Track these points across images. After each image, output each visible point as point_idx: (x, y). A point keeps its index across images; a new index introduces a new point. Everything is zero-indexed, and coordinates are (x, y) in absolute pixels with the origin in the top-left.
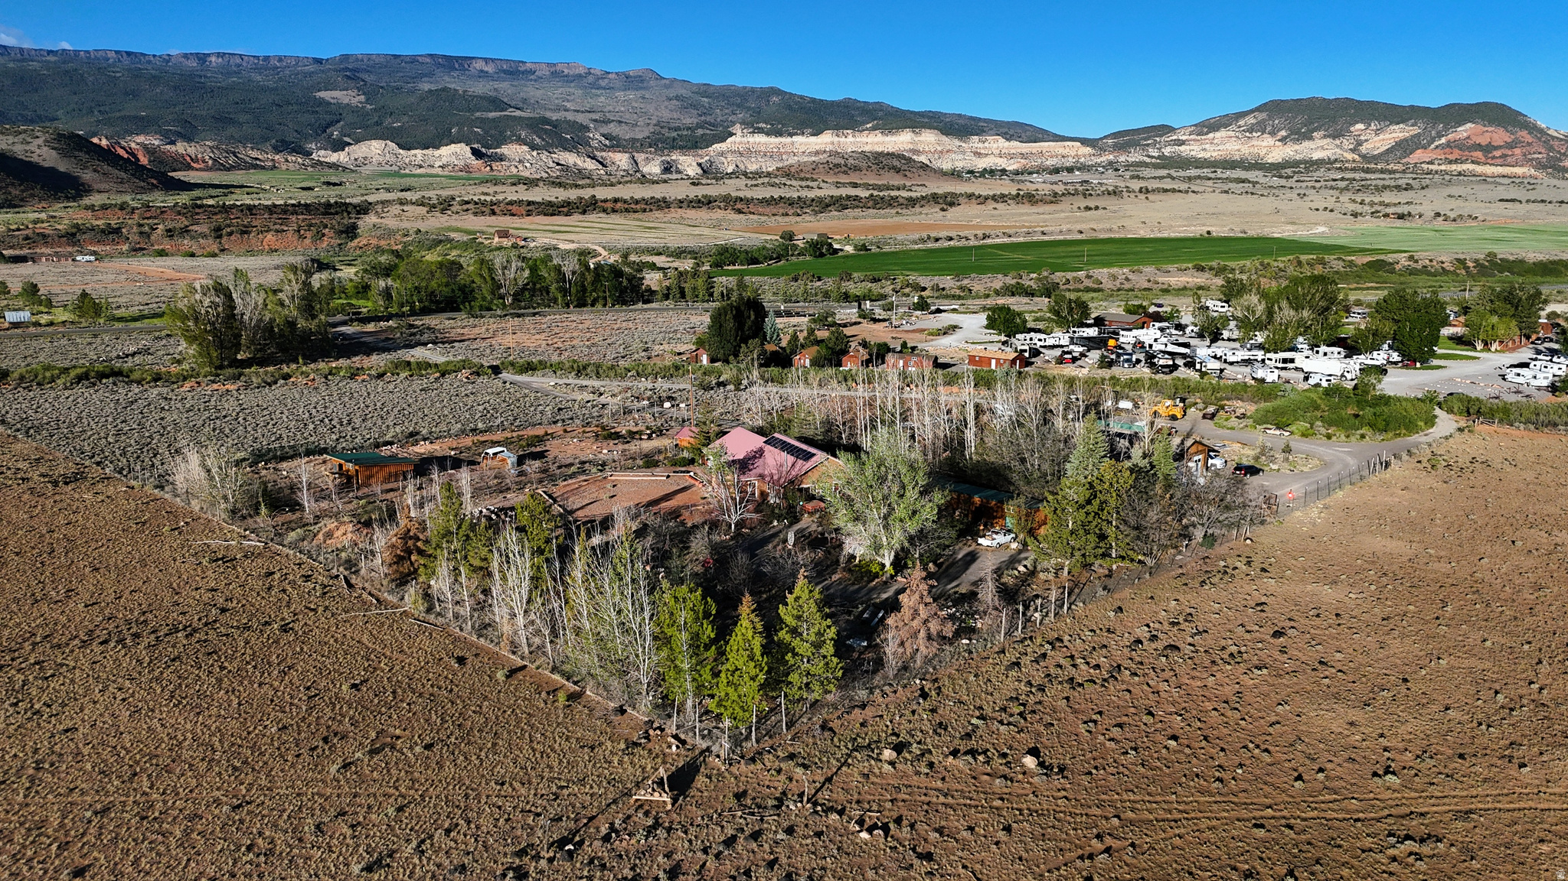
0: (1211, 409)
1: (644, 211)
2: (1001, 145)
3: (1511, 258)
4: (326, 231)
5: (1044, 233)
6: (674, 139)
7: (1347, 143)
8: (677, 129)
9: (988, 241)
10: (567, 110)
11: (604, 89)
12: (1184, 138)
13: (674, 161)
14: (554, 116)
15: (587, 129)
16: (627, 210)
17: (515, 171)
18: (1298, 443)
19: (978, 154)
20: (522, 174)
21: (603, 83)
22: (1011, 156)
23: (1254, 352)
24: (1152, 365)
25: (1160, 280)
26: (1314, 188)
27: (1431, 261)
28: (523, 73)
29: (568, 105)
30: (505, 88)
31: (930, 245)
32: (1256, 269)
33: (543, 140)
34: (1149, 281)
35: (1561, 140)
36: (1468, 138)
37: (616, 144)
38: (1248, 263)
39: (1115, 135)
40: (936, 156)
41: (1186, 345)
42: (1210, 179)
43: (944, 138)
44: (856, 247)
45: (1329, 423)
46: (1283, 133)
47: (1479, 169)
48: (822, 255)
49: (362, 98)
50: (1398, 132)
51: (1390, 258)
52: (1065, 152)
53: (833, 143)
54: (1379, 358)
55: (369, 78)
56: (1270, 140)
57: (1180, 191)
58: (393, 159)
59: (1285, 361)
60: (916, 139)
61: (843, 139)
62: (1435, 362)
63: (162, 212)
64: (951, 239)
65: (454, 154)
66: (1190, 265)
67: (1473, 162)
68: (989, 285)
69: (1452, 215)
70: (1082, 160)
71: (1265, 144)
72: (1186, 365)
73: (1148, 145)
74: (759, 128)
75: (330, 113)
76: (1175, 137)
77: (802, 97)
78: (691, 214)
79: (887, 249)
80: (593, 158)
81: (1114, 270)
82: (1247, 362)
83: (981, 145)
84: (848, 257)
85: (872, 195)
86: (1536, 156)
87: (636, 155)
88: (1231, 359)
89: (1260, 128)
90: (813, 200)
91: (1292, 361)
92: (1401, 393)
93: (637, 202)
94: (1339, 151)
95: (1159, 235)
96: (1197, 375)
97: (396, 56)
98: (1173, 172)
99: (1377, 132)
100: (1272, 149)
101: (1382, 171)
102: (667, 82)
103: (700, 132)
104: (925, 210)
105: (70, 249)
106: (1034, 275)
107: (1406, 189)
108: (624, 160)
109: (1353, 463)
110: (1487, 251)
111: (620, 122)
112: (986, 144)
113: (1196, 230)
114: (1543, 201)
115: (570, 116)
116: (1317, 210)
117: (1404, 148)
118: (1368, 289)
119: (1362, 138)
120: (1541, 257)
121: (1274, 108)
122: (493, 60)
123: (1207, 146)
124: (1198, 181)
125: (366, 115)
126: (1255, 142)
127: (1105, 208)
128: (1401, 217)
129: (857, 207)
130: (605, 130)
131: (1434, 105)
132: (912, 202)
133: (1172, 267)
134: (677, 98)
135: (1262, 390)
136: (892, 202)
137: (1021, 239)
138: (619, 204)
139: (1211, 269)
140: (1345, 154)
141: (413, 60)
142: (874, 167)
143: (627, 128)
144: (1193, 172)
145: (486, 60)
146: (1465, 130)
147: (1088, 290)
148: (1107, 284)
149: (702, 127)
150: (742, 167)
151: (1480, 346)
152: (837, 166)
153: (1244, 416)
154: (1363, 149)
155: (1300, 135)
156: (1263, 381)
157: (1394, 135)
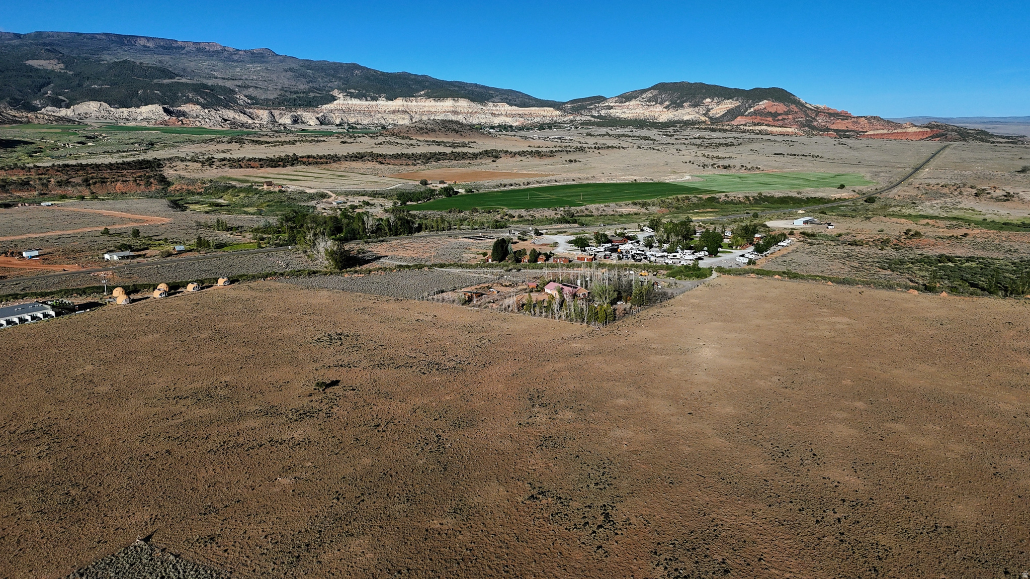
0: (655, 273)
1: (327, 163)
2: (506, 108)
3: (768, 195)
4: (152, 180)
5: (556, 181)
6: (295, 100)
7: (702, 110)
8: (296, 93)
9: (530, 186)
10: (216, 78)
11: (237, 62)
12: (612, 104)
13: (299, 115)
14: (210, 83)
15: (233, 92)
16: (317, 163)
17: (199, 124)
18: (678, 281)
19: (493, 114)
20: (204, 126)
21: (236, 57)
22: (513, 116)
23: (664, 253)
24: (634, 259)
25: (618, 210)
26: (684, 144)
27: (734, 197)
28: (176, 48)
29: (216, 74)
30: (167, 60)
31: (502, 189)
32: (659, 203)
33: (205, 99)
34: (613, 211)
35: (813, 110)
36: (765, 108)
37: (256, 102)
38: (655, 200)
39: (572, 102)
40: (469, 115)
41: (643, 251)
42: (630, 136)
43: (473, 104)
44: (466, 191)
45: (685, 276)
46: (667, 103)
47: (770, 129)
48: (451, 196)
49: (62, 66)
50: (729, 104)
51: (717, 195)
52: (545, 113)
53: (403, 106)
54: (702, 254)
55: (65, 51)
56: (660, 107)
57: (616, 148)
58: (107, 114)
59: (674, 256)
60: (456, 104)
61: (409, 103)
62: (719, 254)
63: (48, 170)
64: (512, 185)
65: (151, 112)
66: (630, 202)
67: (766, 125)
68: (542, 214)
69: (749, 167)
70: (555, 119)
71: (657, 110)
72: (644, 258)
73: (592, 109)
74: (351, 93)
75: (42, 77)
76: (607, 104)
77: (375, 71)
78: (354, 164)
79: (481, 191)
80: (244, 114)
81: (597, 205)
82: (662, 257)
83: (494, 108)
84: (462, 196)
85: (452, 152)
86: (800, 119)
87: (273, 111)
88: (657, 256)
89: (654, 100)
90: (420, 155)
91: (676, 256)
92: (705, 267)
93: (321, 158)
94: (697, 115)
95: (612, 182)
96: (648, 262)
97: (79, 34)
98: (608, 130)
99: (718, 104)
100: (662, 114)
101: (720, 130)
102: (281, 58)
103: (312, 95)
104: (483, 161)
105: (5, 195)
106: (562, 209)
107: (730, 146)
108: (265, 115)
109: (690, 285)
110: (759, 191)
111: (256, 87)
112: (498, 108)
113: (628, 179)
114: (795, 155)
115: (221, 83)
116: (686, 162)
117: (732, 114)
118: (707, 212)
119: (710, 107)
120: (781, 195)
121: (661, 87)
122: (153, 39)
123: (625, 110)
124: (624, 138)
125: (68, 79)
126: (652, 109)
127: (580, 162)
128: (725, 167)
129: (446, 159)
130: (247, 92)
131: (748, 88)
132: (475, 156)
133: (622, 203)
134: (291, 70)
135: (668, 267)
136: (464, 156)
137: (546, 185)
138: (311, 159)
139: (640, 204)
140: (701, 117)
141: (93, 37)
142: (443, 129)
143: (261, 91)
144: (620, 131)
145: (148, 39)
146: (763, 104)
147: (587, 216)
148: (595, 213)
149: (313, 92)
150: (345, 120)
151: (734, 248)
152: (421, 129)
153: (664, 275)
154: (711, 113)
155: (677, 105)
156: (667, 264)
157: (726, 106)
